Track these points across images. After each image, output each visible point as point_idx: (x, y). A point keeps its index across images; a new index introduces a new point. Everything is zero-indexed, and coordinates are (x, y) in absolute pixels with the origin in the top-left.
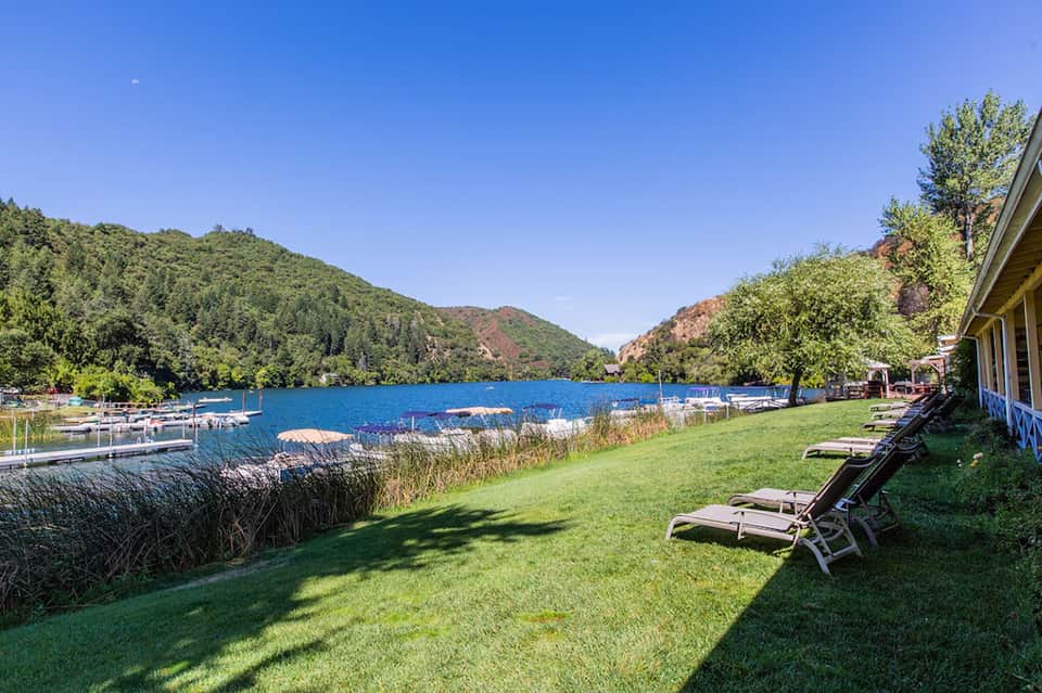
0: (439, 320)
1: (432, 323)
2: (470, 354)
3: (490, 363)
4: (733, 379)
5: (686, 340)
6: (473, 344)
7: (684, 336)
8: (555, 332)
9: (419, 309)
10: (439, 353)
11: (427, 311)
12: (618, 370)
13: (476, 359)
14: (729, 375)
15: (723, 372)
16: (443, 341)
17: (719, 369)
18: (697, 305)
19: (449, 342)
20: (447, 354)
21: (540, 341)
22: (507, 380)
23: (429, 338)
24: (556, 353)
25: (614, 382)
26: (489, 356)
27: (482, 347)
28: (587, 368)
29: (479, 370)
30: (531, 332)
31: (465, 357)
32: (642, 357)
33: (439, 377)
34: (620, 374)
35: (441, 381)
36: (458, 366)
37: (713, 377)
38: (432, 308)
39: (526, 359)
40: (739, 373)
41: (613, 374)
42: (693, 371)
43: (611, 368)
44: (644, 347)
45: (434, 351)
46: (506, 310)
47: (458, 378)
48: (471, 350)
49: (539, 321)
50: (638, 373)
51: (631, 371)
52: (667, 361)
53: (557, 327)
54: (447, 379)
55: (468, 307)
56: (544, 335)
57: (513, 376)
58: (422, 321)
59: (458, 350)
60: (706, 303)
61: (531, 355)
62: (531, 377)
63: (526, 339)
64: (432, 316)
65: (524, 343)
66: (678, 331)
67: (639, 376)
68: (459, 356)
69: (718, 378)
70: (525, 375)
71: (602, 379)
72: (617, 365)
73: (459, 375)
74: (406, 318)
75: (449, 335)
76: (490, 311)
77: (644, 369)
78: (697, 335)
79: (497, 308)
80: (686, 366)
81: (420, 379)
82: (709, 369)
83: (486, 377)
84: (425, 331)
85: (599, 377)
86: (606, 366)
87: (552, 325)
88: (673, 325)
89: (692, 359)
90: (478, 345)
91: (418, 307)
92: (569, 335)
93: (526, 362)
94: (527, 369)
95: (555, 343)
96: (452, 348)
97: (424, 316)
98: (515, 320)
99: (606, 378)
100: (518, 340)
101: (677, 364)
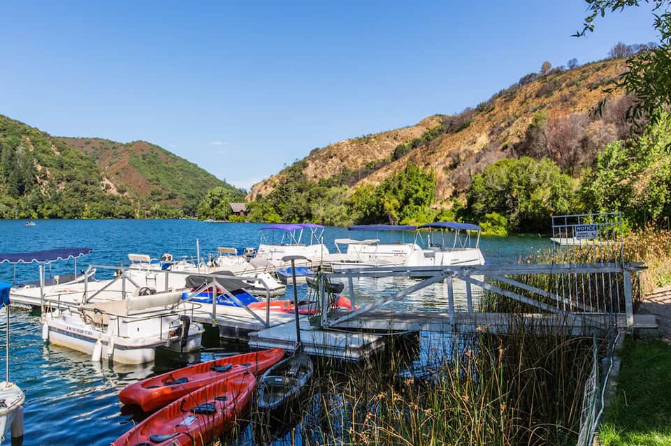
0: (53, 148)
1: (43, 152)
2: (91, 188)
3: (113, 199)
4: (358, 219)
5: (317, 181)
6: (94, 178)
7: (315, 177)
8: (191, 171)
9: (28, 134)
10: (52, 185)
11: (40, 138)
12: (245, 210)
13: (96, 193)
14: (355, 216)
15: (349, 212)
16: (57, 172)
17: (345, 208)
18: (329, 147)
19: (65, 174)
20: (62, 186)
21: (175, 179)
22: (133, 218)
23: (39, 168)
24: (192, 192)
25: (239, 221)
26: (114, 192)
27: (106, 182)
28: (212, 206)
29: (101, 206)
30: (166, 169)
31: (84, 192)
32: (270, 197)
33: (49, 212)
34: (246, 213)
35: (53, 217)
36: (75, 202)
37: (338, 218)
38: (45, 134)
39: (159, 197)
40: (365, 213)
41: (238, 214)
42: (319, 211)
43: (238, 207)
44: (274, 186)
45: (45, 183)
46: (140, 145)
47: (75, 214)
48: (92, 184)
49: (175, 158)
50: (264, 213)
51: (257, 212)
52: (295, 202)
53: (195, 166)
54: (60, 214)
55: (96, 139)
56: (180, 173)
57: (141, 214)
58: (32, 149)
59: (75, 183)
60: (338, 145)
61: (164, 193)
62: (160, 215)
63: (160, 176)
64: (44, 144)
65: (158, 180)
66: (309, 171)
67: (266, 216)
68: (77, 190)
69: (343, 219)
70: (154, 213)
71: (227, 218)
72: (244, 204)
73: (76, 211)
74: (10, 143)
75: (66, 166)
76: (122, 145)
77: (271, 209)
78: (327, 177)
79: (130, 142)
80: (313, 206)
81: (22, 214)
82: (336, 209)
83: (109, 214)
84: (35, 161)
85: (224, 215)
86: (232, 204)
87: (190, 163)
88: (305, 165)
89: (320, 199)
90: (101, 179)
91: (26, 131)
92: (207, 175)
93: (159, 200)
94: (157, 206)
95: (191, 182)
96: (68, 181)
97: (34, 143)
98: (150, 156)
99: (231, 217)
100: (151, 177)
101: (304, 203)
